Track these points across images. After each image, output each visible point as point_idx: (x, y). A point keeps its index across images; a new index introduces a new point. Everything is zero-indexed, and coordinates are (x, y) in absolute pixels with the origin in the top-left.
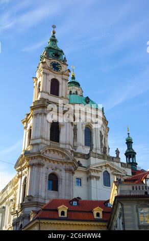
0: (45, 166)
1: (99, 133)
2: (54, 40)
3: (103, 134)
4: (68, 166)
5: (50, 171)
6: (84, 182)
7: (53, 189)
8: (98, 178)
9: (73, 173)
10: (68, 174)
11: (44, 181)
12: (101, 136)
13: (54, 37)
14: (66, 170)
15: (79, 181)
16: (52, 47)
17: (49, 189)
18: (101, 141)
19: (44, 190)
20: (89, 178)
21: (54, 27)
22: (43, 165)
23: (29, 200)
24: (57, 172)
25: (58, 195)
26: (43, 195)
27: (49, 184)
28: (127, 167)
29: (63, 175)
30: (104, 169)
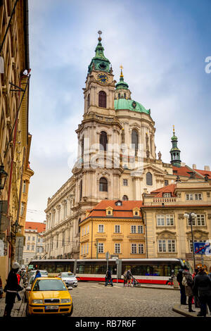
0: (97, 172)
1: (145, 136)
2: (100, 49)
3: (149, 136)
4: (115, 171)
5: (101, 176)
6: (130, 182)
7: (103, 190)
8: (141, 179)
9: (120, 176)
10: (115, 178)
11: (96, 183)
12: (147, 138)
13: (100, 44)
14: (114, 174)
15: (125, 182)
16: (99, 57)
17: (100, 190)
18: (147, 142)
19: (96, 192)
20: (134, 179)
21: (100, 33)
22: (95, 172)
23: (85, 200)
24: (106, 176)
25: (108, 195)
26: (96, 196)
27: (100, 186)
28: (169, 167)
29: (111, 179)
30: (147, 171)
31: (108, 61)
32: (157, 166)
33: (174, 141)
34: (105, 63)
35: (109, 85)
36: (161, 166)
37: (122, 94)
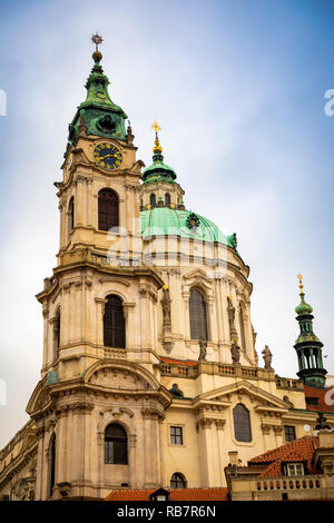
0: (97, 409)
1: (225, 305)
2: (98, 81)
3: (235, 304)
4: (147, 404)
5: (109, 418)
6: (189, 433)
7: (115, 462)
8: (220, 424)
9: (161, 418)
10: (148, 422)
11: (94, 444)
12: (231, 312)
13: (98, 69)
14: (144, 413)
15: (177, 434)
16: (96, 101)
17: (107, 461)
18: (231, 321)
19: (95, 466)
20: (201, 424)
21: (97, 40)
22: (91, 408)
23: (64, 493)
24: (124, 419)
25: (129, 474)
26: (94, 477)
27: (107, 449)
28: (295, 389)
29: (138, 426)
30: (235, 400)
31: (120, 113)
32: (263, 385)
33: (305, 317)
34: (114, 117)
35: (125, 173)
36: (274, 384)
37: (160, 195)
